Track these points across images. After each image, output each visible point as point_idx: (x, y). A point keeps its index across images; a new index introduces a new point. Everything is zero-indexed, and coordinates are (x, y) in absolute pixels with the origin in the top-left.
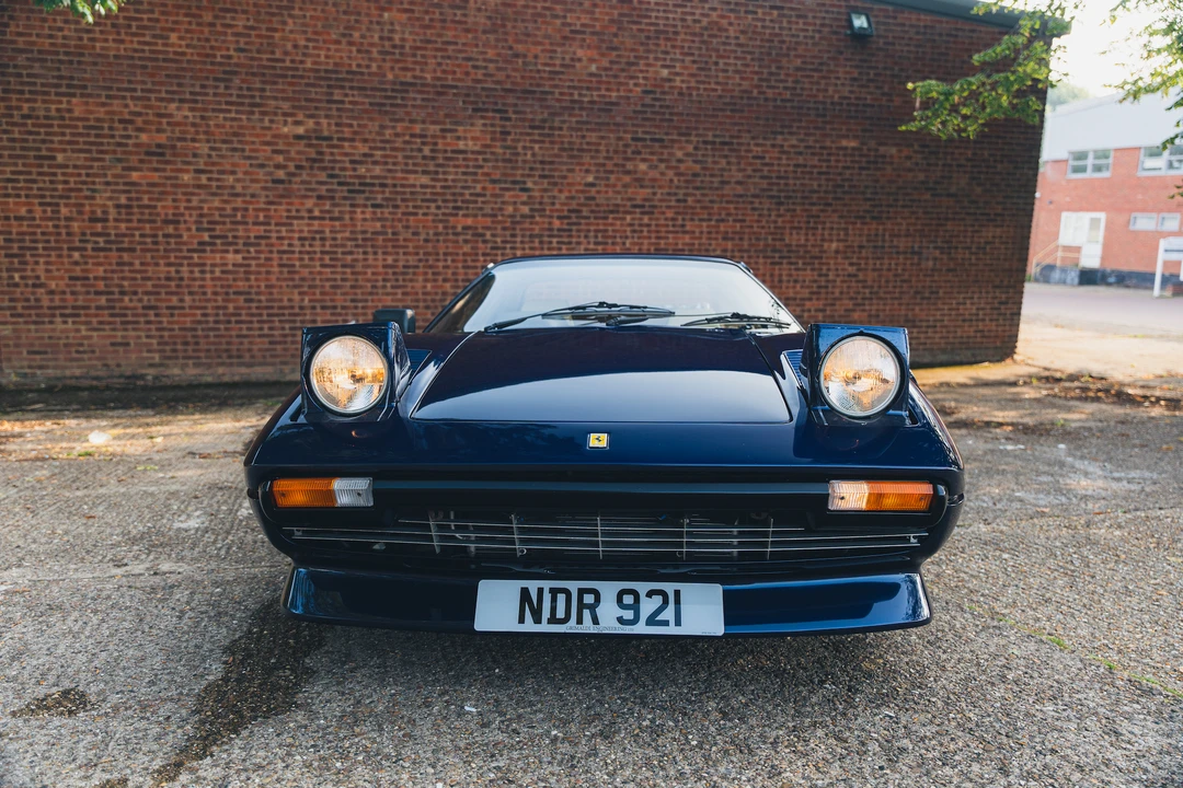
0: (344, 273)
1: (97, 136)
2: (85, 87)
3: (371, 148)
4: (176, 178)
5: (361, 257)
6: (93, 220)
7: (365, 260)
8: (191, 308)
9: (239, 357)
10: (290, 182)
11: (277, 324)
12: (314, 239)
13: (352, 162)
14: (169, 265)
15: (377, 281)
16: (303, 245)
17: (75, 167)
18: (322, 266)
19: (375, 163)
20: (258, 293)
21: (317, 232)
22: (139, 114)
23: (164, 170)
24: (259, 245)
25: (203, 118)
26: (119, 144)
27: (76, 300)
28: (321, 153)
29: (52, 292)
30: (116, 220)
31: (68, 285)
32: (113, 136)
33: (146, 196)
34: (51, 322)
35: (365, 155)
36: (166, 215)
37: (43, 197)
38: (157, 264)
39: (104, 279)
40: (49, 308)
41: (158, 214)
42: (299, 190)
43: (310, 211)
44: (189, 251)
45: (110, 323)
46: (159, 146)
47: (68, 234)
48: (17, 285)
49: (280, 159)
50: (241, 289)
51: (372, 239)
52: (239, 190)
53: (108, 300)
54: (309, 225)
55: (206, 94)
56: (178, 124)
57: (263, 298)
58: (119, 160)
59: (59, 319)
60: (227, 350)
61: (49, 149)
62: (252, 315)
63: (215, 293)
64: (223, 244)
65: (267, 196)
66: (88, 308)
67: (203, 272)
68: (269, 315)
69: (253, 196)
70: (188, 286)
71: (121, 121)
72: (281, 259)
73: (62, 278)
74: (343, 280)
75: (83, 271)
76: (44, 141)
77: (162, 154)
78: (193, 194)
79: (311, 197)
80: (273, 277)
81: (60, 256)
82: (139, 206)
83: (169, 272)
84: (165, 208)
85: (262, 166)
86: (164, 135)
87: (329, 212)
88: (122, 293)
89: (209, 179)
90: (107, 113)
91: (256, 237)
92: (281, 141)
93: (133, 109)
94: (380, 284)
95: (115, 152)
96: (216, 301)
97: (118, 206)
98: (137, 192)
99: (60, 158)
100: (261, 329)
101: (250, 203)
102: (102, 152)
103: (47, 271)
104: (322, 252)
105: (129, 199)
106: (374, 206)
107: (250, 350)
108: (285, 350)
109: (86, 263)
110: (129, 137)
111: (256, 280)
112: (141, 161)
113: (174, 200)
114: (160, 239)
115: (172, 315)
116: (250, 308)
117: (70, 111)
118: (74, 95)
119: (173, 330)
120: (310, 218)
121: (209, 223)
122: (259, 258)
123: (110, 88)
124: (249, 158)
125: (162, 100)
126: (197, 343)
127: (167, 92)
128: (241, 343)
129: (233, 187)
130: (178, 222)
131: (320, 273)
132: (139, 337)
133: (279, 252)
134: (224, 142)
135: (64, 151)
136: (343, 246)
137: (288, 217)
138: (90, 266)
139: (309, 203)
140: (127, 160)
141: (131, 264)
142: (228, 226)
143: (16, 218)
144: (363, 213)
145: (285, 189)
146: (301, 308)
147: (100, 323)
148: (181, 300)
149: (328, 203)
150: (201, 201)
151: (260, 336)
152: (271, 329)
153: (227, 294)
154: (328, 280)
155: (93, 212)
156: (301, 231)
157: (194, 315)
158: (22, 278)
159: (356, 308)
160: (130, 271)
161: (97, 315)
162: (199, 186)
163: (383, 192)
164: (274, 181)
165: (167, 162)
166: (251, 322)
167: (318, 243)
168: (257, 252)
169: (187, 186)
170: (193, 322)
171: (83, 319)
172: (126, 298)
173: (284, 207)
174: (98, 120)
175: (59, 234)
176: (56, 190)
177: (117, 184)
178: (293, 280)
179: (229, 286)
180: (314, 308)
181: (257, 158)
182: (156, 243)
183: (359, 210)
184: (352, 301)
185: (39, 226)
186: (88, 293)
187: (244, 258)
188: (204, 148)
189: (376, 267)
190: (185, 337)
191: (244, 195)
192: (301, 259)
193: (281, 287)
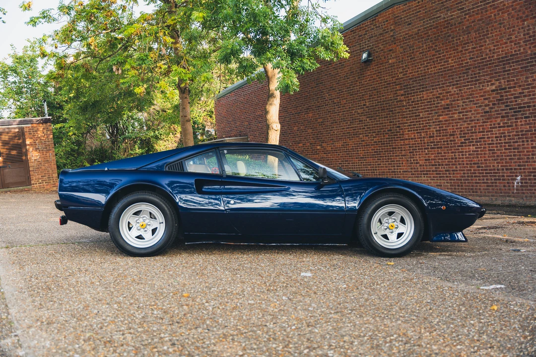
0: (514, 152)
1: (430, 105)
2: (426, 87)
3: (523, 89)
4: (453, 117)
5: (521, 143)
6: (430, 137)
7: (523, 145)
8: (459, 170)
9: (476, 192)
10: (491, 111)
11: (489, 177)
12: (501, 137)
13: (515, 98)
14: (452, 153)
15: (529, 155)
16: (497, 140)
17: (425, 118)
18: (505, 149)
19: (525, 96)
20: (481, 163)
21: (502, 133)
22: (441, 94)
23: (449, 114)
24: (481, 141)
25: (460, 90)
26: (436, 107)
27: (427, 168)
28: (502, 96)
29: (420, 166)
30: (436, 136)
31: (425, 163)
32: (434, 104)
33: (444, 126)
34: (421, 177)
35: (520, 93)
36: (450, 132)
37: (417, 130)
38: (448, 153)
39: (434, 159)
40: (421, 171)
41: (448, 132)
42: (494, 115)
43: (499, 124)
44: (458, 146)
45: (436, 177)
46: (447, 105)
47: (424, 143)
48: (412, 163)
49: (487, 102)
50: (475, 162)
51: (526, 134)
52: (473, 118)
53: (435, 168)
54: (499, 130)
55: (461, 80)
56: (452, 95)
57: (483, 165)
58: (436, 113)
59: (423, 176)
60: (472, 189)
61: (419, 112)
62: (480, 173)
63: (467, 164)
64: (469, 143)
65: (483, 120)
66: (430, 171)
67: (463, 155)
68: (486, 173)
69: (478, 120)
70: (458, 161)
71: (437, 98)
72: (489, 147)
73: (423, 160)
74: (514, 155)
75: (429, 157)
76: (417, 110)
77: (448, 108)
78: (458, 123)
79: (499, 117)
80: (487, 156)
81: (422, 152)
82: (442, 130)
83: (452, 156)
84: (450, 130)
85: (480, 106)
86: (449, 100)
87: (506, 123)
88: (439, 165)
89: (463, 115)
90: (433, 95)
91: (480, 138)
92: (486, 94)
93: (440, 92)
94: (531, 156)
95: (435, 110)
96: (467, 167)
97: (437, 131)
98: (442, 124)
99: (421, 114)
100: (483, 180)
101: (477, 123)
102: (432, 111)
103: (419, 157)
104: (505, 143)
105: (440, 127)
106: (525, 118)
107: (480, 189)
108: (493, 189)
109: (429, 154)
110: (438, 103)
111: (481, 157)
112: (443, 112)
113: (453, 126)
114: (449, 142)
115: (454, 174)
116: (479, 170)
117: (423, 97)
118: (423, 91)
119: (454, 180)
120: (499, 127)
121: (464, 134)
122: (481, 148)
123: (433, 86)
124: (476, 104)
125: (447, 86)
126: (462, 186)
127: (449, 83)
128: (477, 186)
129: (471, 117)
130: (454, 135)
131: (504, 153)
132: (444, 183)
133: (488, 144)
134: (467, 99)
135: (422, 112)
136: (514, 139)
137: (491, 128)
138: (430, 155)
139: (499, 120)
140: (438, 112)
141: (441, 153)
142: (470, 134)
143: (412, 139)
144: (521, 122)
145: (489, 115)
146: (498, 170)
147: (434, 177)
148: (456, 168)
149: (506, 119)
150: (461, 125)
151: (483, 183)
152: (487, 180)
153: (471, 164)
154: (508, 156)
155: (430, 134)
156: (496, 134)
157: (461, 173)
158: (414, 160)
159: (521, 169)
160: (441, 156)
161: (432, 174)
162: (460, 119)
163: (529, 110)
164: (485, 112)
165: (450, 111)
166: (480, 176)
167: (503, 138)
168: (480, 145)
169: (456, 119)
170: (460, 177)
171: (429, 175)
172: (440, 167)
173: (489, 123)
174: (430, 99)
175: (422, 143)
176: (420, 127)
177: (436, 122)
178: (494, 156)
179: (471, 161)
180: (503, 169)
181: (478, 103)
182: (448, 144)
183: (519, 120)
184: (519, 166)
185: (417, 141)
186: (430, 165)
187: (476, 148)
188: (460, 103)
189: (528, 148)
190: (458, 183)
191: (475, 120)
192: (497, 147)
193: (490, 160)
